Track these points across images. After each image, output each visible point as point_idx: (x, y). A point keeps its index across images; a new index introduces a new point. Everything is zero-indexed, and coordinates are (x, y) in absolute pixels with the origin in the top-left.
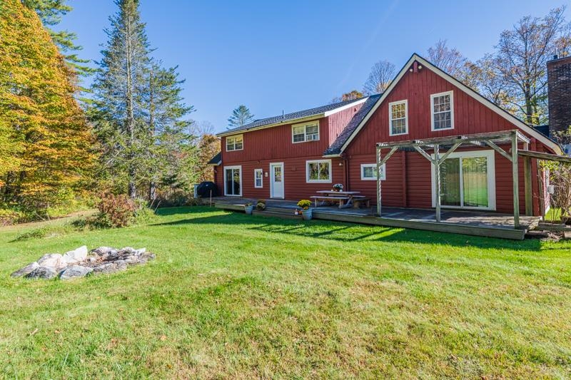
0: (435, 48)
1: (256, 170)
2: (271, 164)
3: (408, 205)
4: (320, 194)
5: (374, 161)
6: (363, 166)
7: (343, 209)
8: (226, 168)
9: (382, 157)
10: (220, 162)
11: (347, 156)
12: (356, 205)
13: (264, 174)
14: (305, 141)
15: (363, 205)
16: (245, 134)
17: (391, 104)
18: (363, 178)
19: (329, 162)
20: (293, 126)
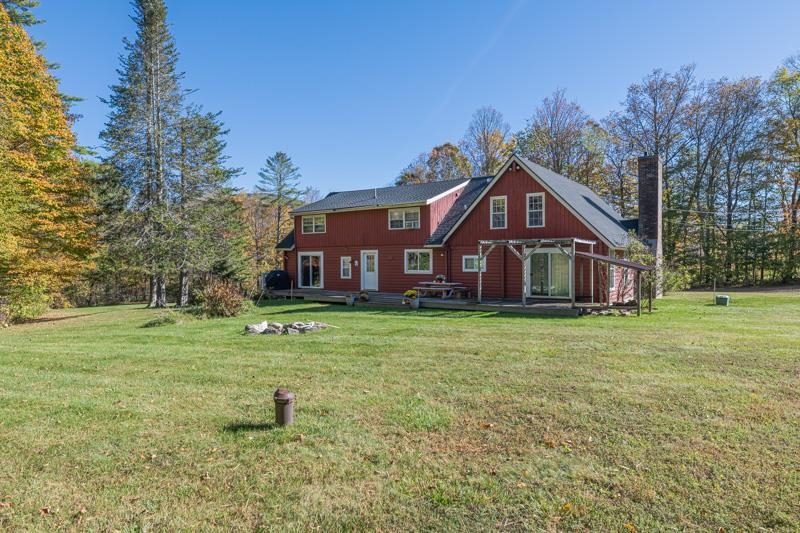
0: (552, 98)
1: (342, 258)
2: (362, 252)
3: (505, 296)
4: (422, 286)
5: (476, 253)
6: (464, 257)
7: (445, 299)
8: (301, 254)
9: (483, 253)
10: (293, 247)
11: (449, 247)
12: (459, 295)
13: (352, 262)
14: (404, 228)
15: (465, 295)
16: (328, 216)
17: (492, 199)
18: (464, 270)
19: (430, 252)
20: (390, 211)
